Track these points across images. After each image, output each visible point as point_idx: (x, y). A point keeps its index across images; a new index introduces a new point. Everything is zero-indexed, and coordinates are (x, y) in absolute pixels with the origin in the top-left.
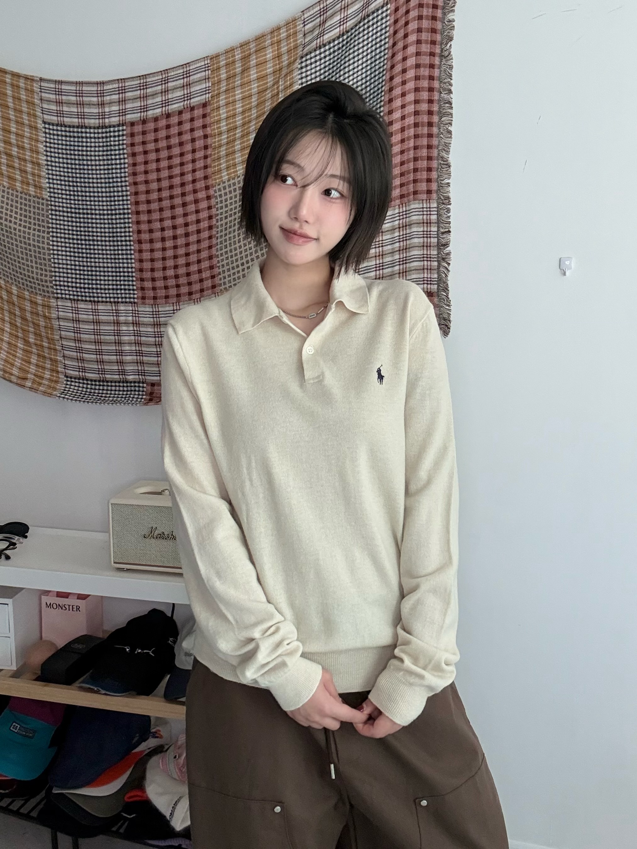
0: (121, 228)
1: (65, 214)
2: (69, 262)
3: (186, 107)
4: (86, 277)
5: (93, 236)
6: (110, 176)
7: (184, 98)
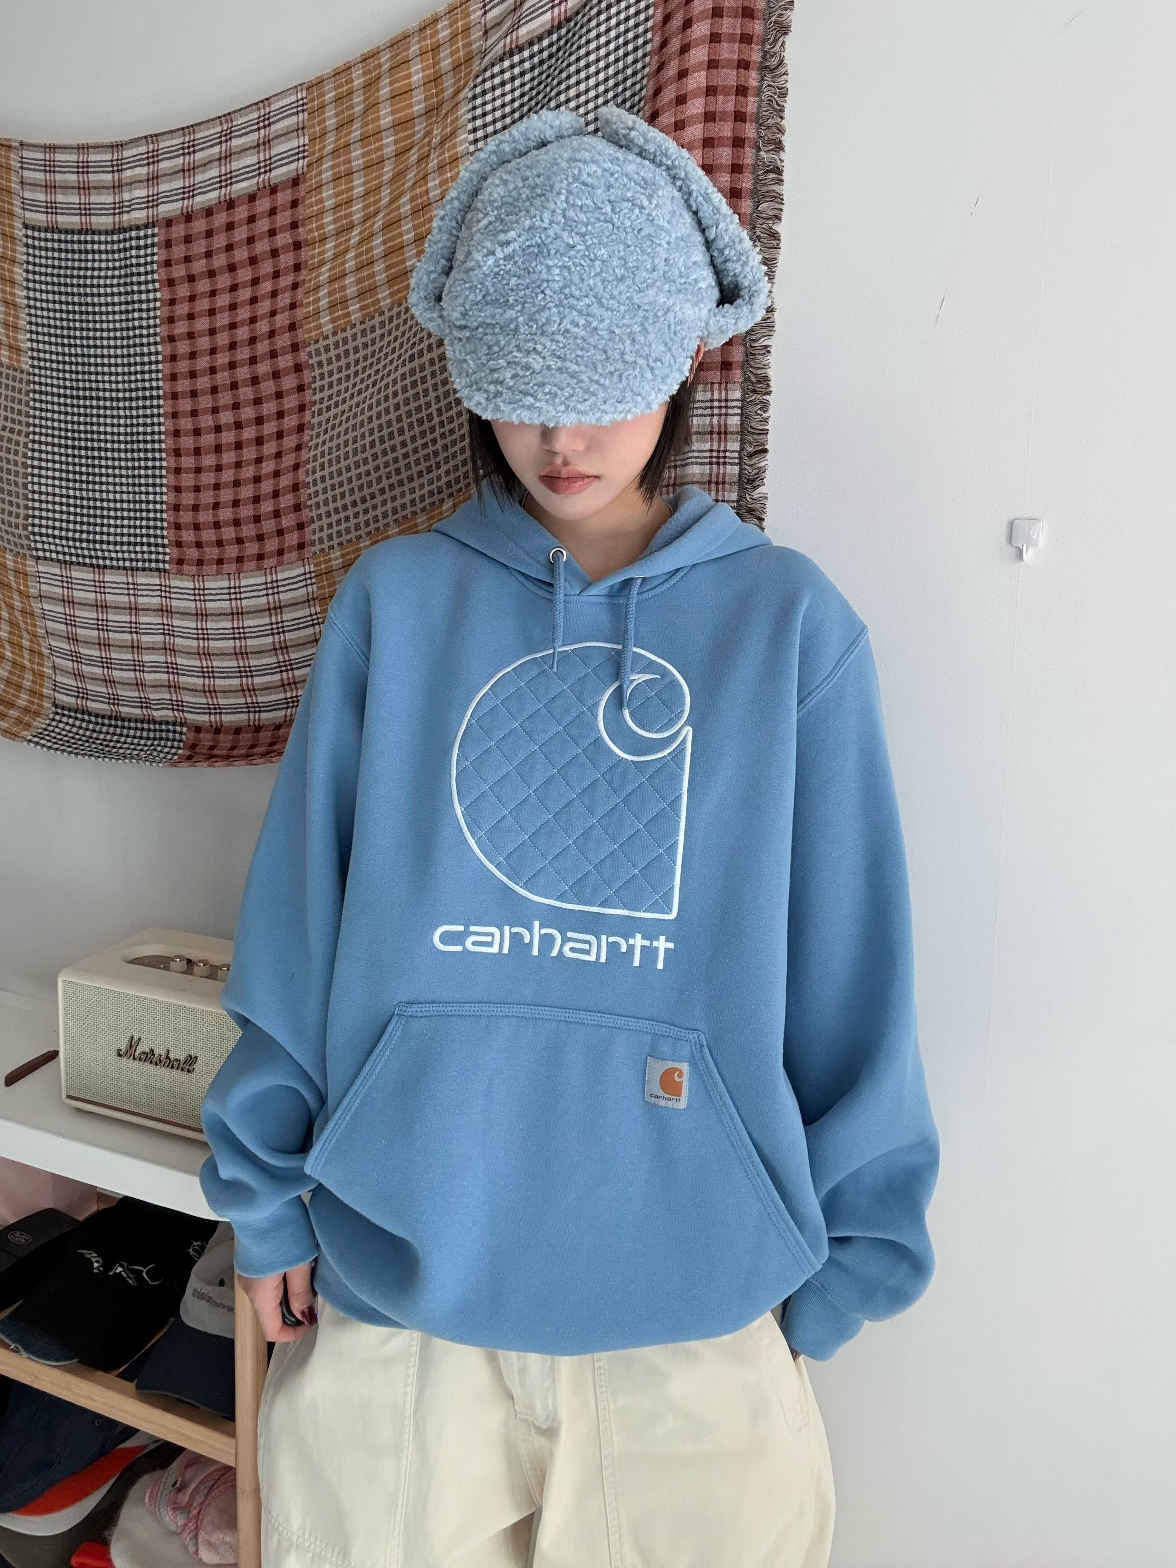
1: (56, 399)
3: (261, 186)
5: (99, 441)
6: (131, 325)
7: (259, 168)
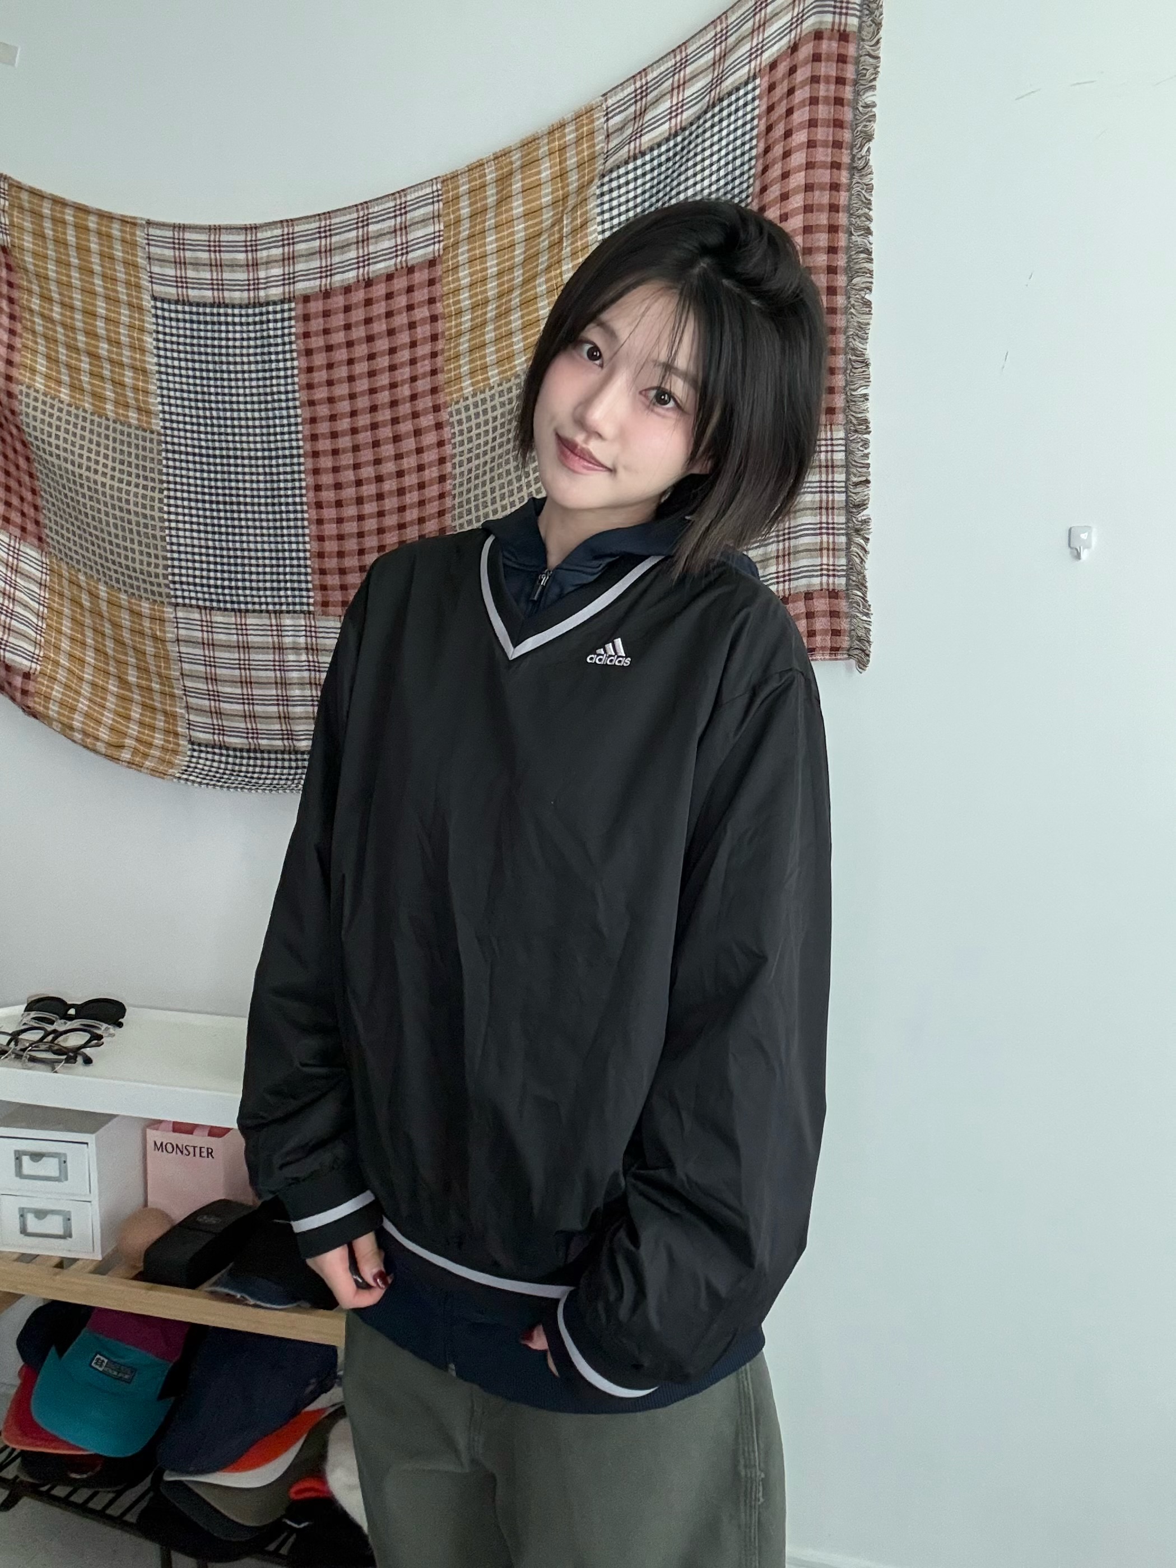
0: (286, 481)
1: (190, 458)
2: (196, 542)
3: (399, 267)
4: (226, 568)
5: (238, 496)
6: (268, 390)
7: (396, 251)
